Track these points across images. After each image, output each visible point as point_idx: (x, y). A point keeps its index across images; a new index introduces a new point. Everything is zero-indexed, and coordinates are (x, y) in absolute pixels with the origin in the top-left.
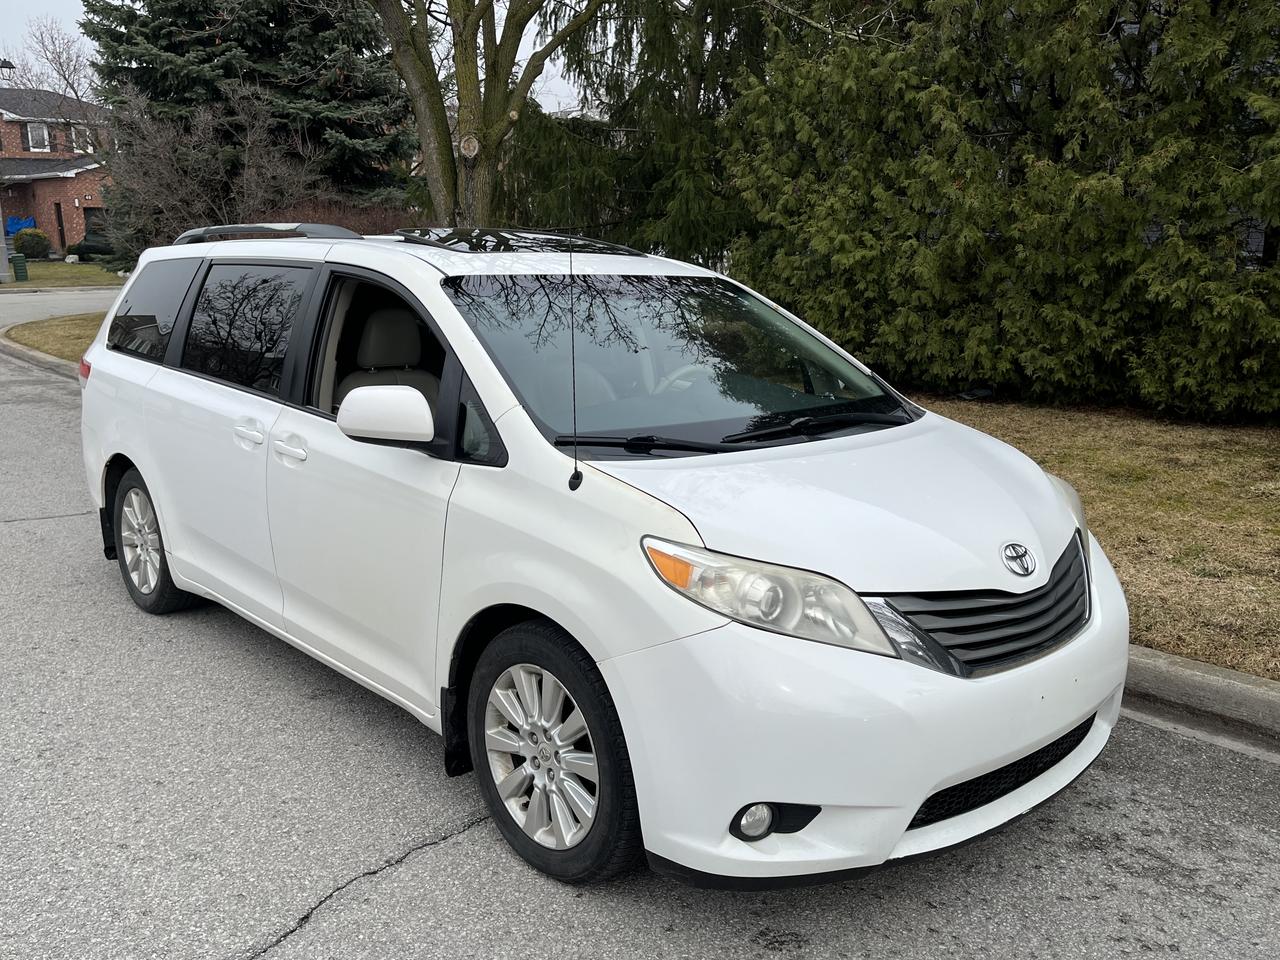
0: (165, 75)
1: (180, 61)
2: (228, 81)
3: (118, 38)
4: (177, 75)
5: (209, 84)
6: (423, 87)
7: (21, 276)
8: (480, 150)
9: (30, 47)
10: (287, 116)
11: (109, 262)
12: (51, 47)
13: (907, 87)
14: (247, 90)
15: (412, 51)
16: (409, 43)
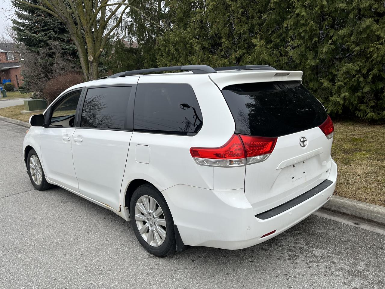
0: (33, 40)
1: (37, 36)
2: (50, 41)
3: (21, 30)
4: (36, 40)
5: (45, 42)
6: (79, 44)
7: (5, 96)
8: (93, 59)
9: (4, 32)
10: (67, 49)
11: (22, 91)
12: (10, 32)
13: (189, 39)
14: (55, 43)
15: (76, 35)
16: (75, 33)
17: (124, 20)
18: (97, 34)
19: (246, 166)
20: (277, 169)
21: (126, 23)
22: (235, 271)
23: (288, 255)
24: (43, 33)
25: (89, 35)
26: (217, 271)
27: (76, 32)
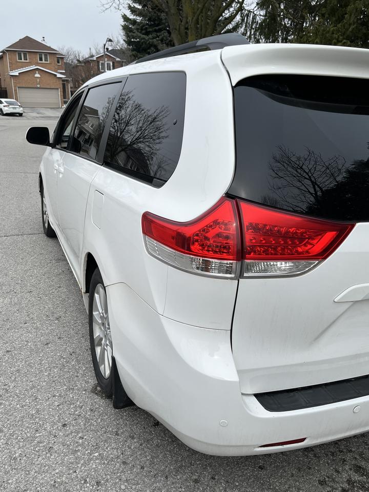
15: (177, 32)
16: (176, 29)
17: (252, 13)
18: (206, 31)
19: (240, 280)
20: (335, 300)
21: (254, 18)
22: (214, 479)
23: (348, 480)
24: (154, 35)
25: (193, 31)
26: (181, 467)
27: (178, 27)
